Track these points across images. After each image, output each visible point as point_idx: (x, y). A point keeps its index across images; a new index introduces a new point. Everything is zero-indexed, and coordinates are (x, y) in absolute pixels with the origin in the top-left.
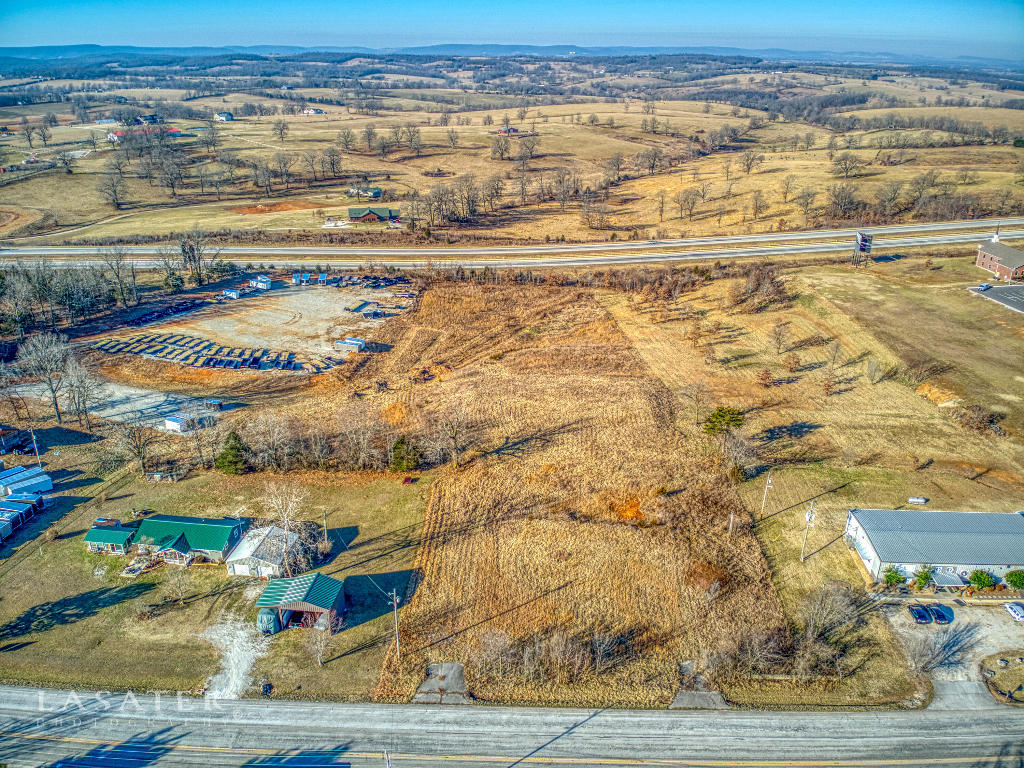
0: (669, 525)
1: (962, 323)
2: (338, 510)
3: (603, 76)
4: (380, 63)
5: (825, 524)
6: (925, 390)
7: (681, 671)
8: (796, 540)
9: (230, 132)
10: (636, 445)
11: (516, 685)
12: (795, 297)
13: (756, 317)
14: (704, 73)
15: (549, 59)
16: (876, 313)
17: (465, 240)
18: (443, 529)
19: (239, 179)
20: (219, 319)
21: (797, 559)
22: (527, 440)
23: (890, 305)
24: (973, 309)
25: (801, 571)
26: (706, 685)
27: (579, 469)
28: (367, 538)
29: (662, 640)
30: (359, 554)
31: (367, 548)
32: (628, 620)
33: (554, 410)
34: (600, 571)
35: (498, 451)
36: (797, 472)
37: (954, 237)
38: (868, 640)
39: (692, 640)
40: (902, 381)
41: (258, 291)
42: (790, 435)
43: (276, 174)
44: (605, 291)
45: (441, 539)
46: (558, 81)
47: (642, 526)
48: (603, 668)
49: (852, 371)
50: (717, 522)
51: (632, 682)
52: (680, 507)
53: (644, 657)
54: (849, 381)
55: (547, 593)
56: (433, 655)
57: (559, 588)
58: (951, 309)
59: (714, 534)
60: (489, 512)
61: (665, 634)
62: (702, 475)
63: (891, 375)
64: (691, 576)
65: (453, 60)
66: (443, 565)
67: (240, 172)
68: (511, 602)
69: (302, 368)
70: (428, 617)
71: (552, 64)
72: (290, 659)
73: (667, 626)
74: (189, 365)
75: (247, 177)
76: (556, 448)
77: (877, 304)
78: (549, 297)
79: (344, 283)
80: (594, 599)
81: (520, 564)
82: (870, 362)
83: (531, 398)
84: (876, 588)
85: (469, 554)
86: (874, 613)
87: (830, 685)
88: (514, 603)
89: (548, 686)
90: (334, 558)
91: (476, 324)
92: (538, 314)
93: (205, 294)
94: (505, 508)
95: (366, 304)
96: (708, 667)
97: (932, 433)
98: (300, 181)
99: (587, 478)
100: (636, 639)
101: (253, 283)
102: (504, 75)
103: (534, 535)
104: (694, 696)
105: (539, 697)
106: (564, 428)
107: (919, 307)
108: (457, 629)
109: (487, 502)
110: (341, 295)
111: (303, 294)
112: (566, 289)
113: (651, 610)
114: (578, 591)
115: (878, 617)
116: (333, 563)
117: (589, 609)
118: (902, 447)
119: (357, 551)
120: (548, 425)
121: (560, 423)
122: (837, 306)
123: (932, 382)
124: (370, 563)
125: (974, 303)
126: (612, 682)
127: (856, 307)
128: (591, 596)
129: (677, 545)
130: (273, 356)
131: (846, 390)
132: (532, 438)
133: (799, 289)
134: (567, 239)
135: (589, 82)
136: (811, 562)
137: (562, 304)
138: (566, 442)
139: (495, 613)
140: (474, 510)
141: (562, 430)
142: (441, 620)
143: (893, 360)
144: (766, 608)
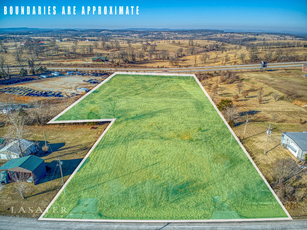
0: (204, 140)
1: (302, 85)
2: (59, 137)
3: (177, 35)
4: (111, 32)
5: (271, 140)
6: (296, 102)
7: (214, 201)
8: (260, 146)
9: (60, 44)
10: (189, 116)
11: (126, 209)
12: (243, 80)
13: (230, 85)
14: (207, 34)
15: (161, 31)
16: (272, 82)
17: (130, 67)
18: (103, 143)
19: (61, 54)
20: (37, 83)
21: (263, 153)
22: (145, 115)
23: (276, 81)
24: (305, 81)
25: (265, 157)
26: (229, 208)
27: (165, 124)
28: (67, 147)
29: (204, 187)
30: (62, 152)
31: (66, 150)
32: (186, 178)
33: (156, 106)
34: (173, 158)
35: (132, 118)
36: (255, 124)
37: (292, 66)
38: (304, 185)
39: (218, 186)
40: (286, 100)
41: (54, 76)
42: (249, 115)
43: (72, 53)
44: (177, 80)
45: (101, 147)
46: (164, 36)
47: (192, 141)
48: (173, 200)
49: (267, 98)
50: (225, 139)
51: (188, 207)
52: (208, 135)
53: (194, 194)
54: (267, 100)
55: (147, 166)
56: (84, 195)
57: (153, 165)
58: (297, 81)
59: (224, 144)
60: (126, 137)
61: (205, 184)
62: (216, 125)
63: (282, 98)
64: (215, 160)
65: (133, 31)
66: (100, 156)
67: (61, 53)
68: (129, 171)
69: (63, 96)
70: (87, 177)
71: (162, 32)
72: (10, 195)
73: (205, 180)
74: (21, 95)
75: (62, 54)
76: (156, 117)
77: (272, 80)
78: (157, 80)
79: (85, 75)
80: (170, 169)
81: (136, 155)
82: (273, 95)
83: (148, 103)
84: (301, 163)
85: (113, 152)
86: (304, 173)
87: (293, 205)
88: (130, 171)
89: (143, 209)
90: (50, 154)
91: (131, 86)
92: (153, 84)
93: (35, 76)
94: (133, 136)
95: (92, 80)
96: (228, 199)
97: (303, 114)
98: (80, 55)
99: (168, 126)
100: (190, 186)
101: (53, 74)
102: (148, 35)
103: (144, 145)
104: (222, 214)
105: (137, 215)
106: (160, 111)
107: (286, 81)
108: (99, 183)
109: (126, 134)
110: (84, 78)
111: (71, 77)
112: (164, 79)
113: (197, 173)
114: (162, 166)
115: (305, 175)
116: (48, 156)
117: (167, 173)
118: (293, 118)
119: (61, 152)
120: (154, 110)
121: (159, 109)
122: (258, 81)
123: (298, 100)
124: (66, 156)
125: (305, 79)
126: (178, 207)
127: (265, 81)
128: (168, 168)
129: (208, 148)
130: (53, 93)
131: (266, 103)
132: (147, 114)
133: (244, 77)
134: (165, 67)
135: (173, 37)
136: (269, 154)
137: (162, 82)
138: (160, 115)
139: (120, 175)
140: (119, 137)
141: (159, 112)
142: (93, 179)
143: (281, 94)
144: (253, 172)
